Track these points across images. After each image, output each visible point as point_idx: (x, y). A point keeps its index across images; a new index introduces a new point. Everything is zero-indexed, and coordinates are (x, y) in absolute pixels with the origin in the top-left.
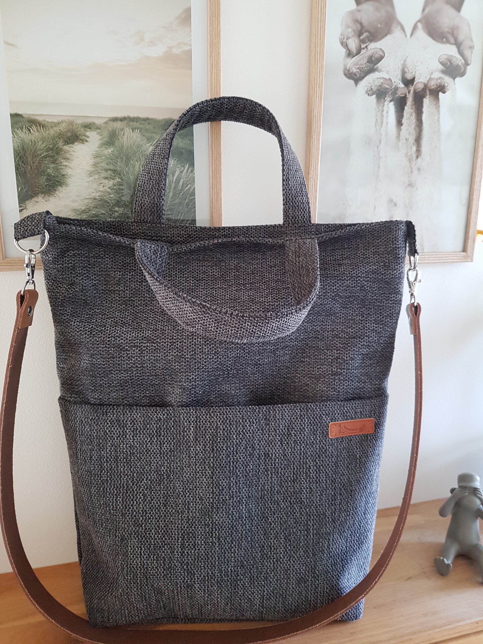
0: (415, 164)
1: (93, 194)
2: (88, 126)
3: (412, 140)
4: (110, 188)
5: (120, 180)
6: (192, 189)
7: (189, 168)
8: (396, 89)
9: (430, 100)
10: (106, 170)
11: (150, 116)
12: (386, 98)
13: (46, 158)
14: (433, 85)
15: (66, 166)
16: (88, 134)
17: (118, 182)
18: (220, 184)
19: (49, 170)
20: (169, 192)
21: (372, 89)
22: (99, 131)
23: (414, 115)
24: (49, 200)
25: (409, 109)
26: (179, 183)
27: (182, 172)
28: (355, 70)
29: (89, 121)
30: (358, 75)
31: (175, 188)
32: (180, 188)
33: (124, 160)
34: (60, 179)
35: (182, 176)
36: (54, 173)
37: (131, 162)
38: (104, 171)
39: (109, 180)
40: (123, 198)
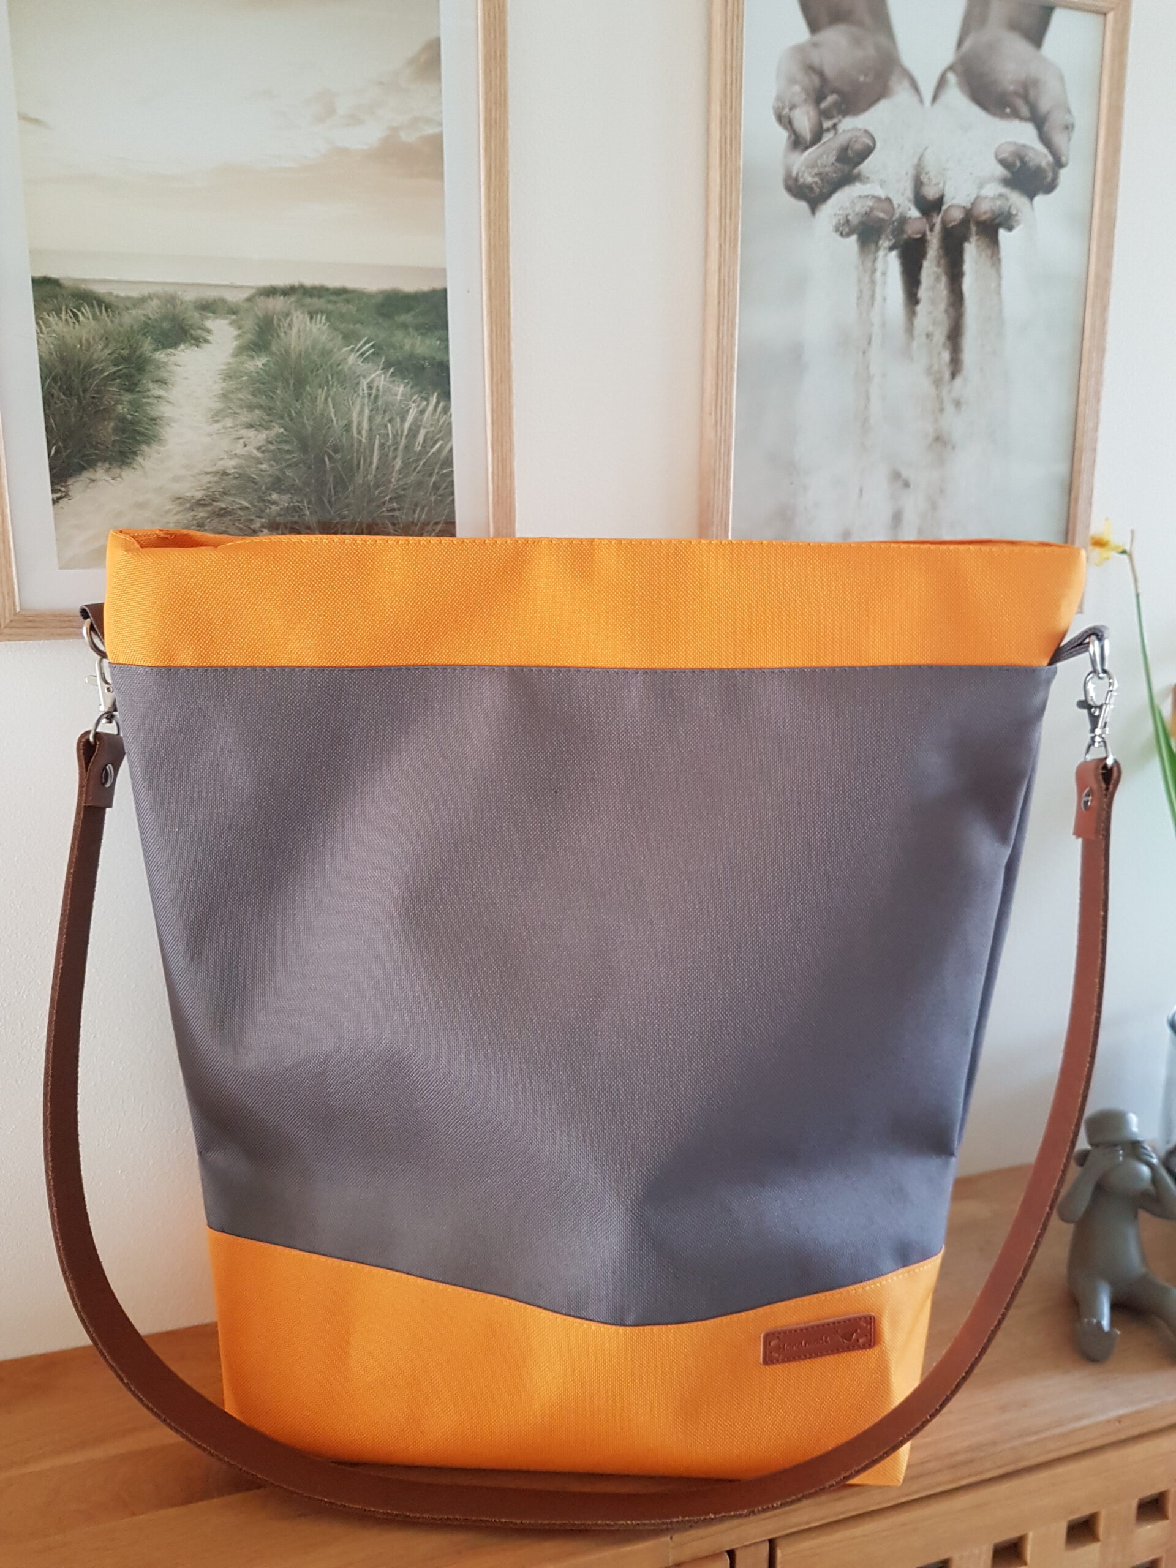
0: (950, 391)
1: (221, 463)
2: (208, 307)
3: (940, 335)
4: (259, 448)
5: (282, 430)
6: (447, 449)
7: (438, 403)
8: (903, 220)
9: (978, 247)
10: (251, 408)
11: (350, 285)
12: (880, 242)
13: (114, 379)
14: (985, 209)
15: (159, 397)
16: (209, 324)
17: (278, 435)
18: (511, 439)
19: (119, 407)
20: (395, 458)
21: (848, 221)
22: (234, 317)
23: (944, 279)
24: (120, 476)
25: (931, 269)
26: (415, 436)
27: (422, 412)
28: (809, 180)
29: (211, 294)
30: (817, 190)
31: (407, 448)
32: (418, 448)
33: (292, 384)
34: (147, 429)
35: (421, 421)
36: (132, 413)
37: (308, 388)
38: (245, 410)
39: (257, 430)
40: (288, 473)
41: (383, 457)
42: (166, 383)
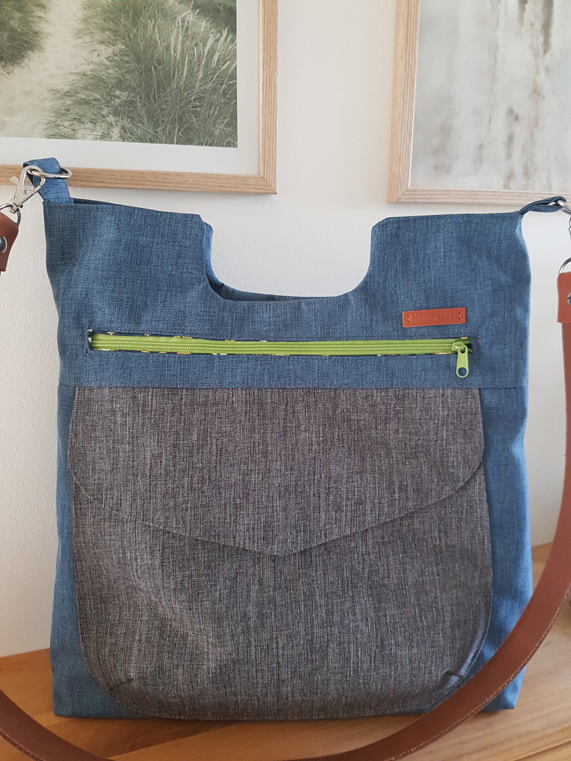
0: (542, 62)
1: (82, 66)
3: (538, 26)
4: (108, 58)
5: (123, 47)
6: (233, 67)
7: (228, 35)
10: (103, 30)
15: (40, 17)
17: (121, 50)
19: (12, 22)
20: (198, 71)
24: (12, 72)
26: (212, 56)
27: (217, 40)
31: (207, 65)
32: (214, 65)
33: (131, 15)
34: (31, 39)
35: (217, 47)
36: (21, 27)
37: (141, 19)
38: (99, 30)
39: (107, 45)
40: (127, 77)
41: (191, 69)
42: (44, 8)
